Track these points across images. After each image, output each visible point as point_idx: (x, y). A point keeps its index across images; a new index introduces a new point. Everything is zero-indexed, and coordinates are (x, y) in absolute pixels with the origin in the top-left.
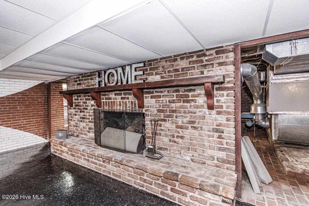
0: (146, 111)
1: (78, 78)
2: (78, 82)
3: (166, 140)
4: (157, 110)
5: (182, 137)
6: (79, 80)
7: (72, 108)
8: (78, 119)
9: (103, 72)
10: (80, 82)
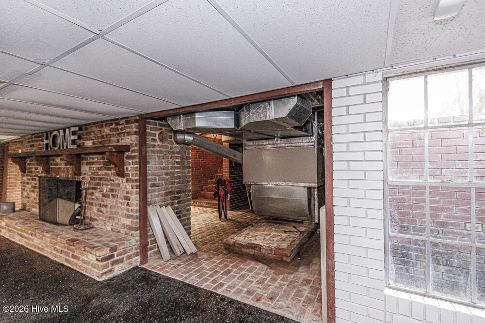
0: (83, 178)
1: (31, 138)
2: (31, 144)
3: (95, 209)
4: (91, 177)
5: (106, 206)
6: (32, 141)
7: (25, 174)
8: (30, 189)
9: (49, 133)
10: (33, 143)
